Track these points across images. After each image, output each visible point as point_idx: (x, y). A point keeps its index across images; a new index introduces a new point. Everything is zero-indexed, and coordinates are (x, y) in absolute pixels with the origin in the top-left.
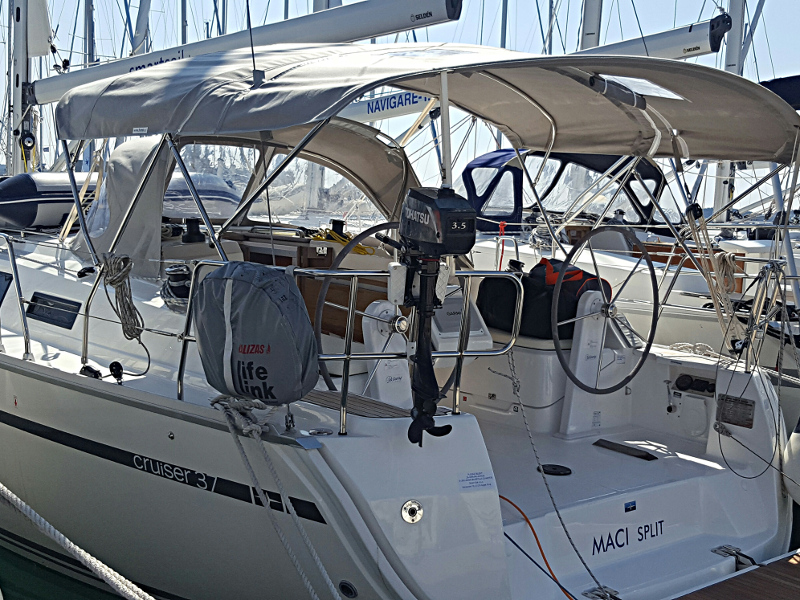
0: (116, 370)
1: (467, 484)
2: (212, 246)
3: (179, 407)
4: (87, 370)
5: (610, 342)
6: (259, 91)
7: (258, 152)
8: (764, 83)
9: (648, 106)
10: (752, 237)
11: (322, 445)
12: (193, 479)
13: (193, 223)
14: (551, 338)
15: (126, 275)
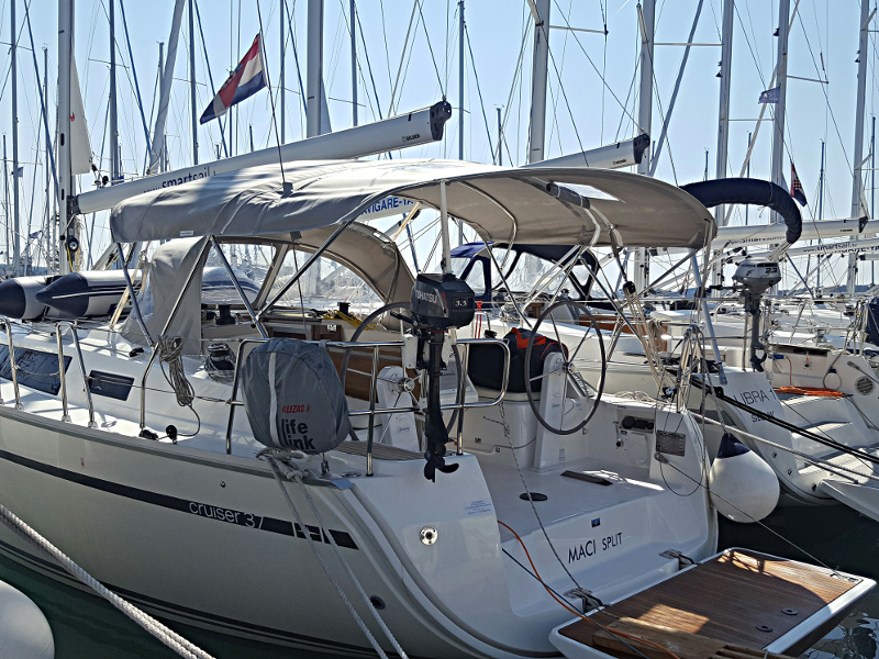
0: (172, 432)
1: (471, 510)
2: (254, 326)
3: (228, 460)
4: (145, 434)
5: (570, 394)
6: (289, 200)
7: (274, 250)
8: (681, 187)
9: (592, 207)
10: (672, 309)
11: (354, 484)
12: (242, 519)
13: (225, 308)
14: (524, 391)
15: (178, 353)
